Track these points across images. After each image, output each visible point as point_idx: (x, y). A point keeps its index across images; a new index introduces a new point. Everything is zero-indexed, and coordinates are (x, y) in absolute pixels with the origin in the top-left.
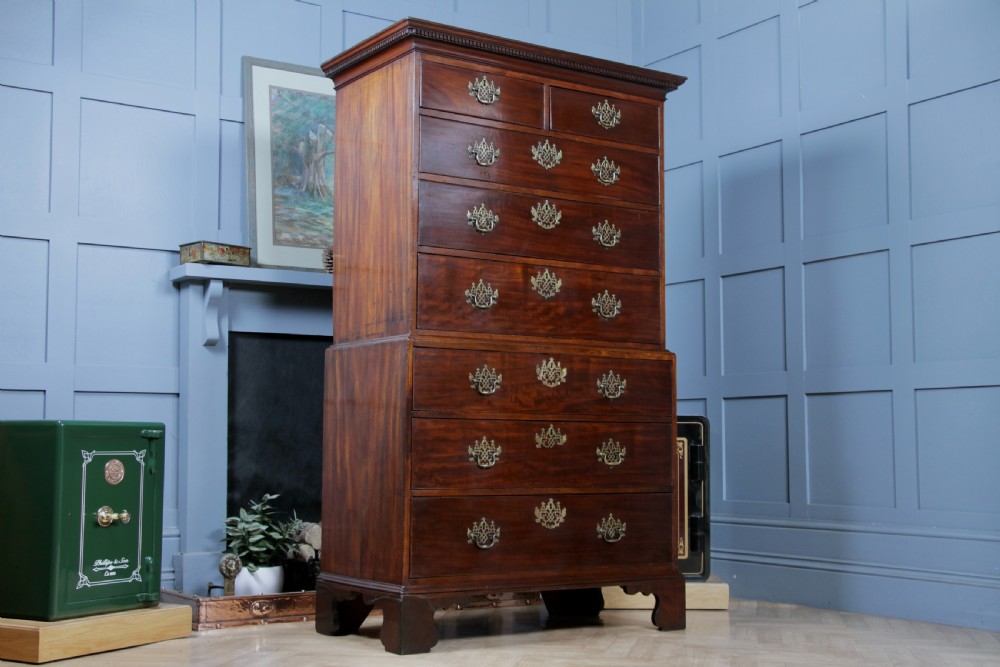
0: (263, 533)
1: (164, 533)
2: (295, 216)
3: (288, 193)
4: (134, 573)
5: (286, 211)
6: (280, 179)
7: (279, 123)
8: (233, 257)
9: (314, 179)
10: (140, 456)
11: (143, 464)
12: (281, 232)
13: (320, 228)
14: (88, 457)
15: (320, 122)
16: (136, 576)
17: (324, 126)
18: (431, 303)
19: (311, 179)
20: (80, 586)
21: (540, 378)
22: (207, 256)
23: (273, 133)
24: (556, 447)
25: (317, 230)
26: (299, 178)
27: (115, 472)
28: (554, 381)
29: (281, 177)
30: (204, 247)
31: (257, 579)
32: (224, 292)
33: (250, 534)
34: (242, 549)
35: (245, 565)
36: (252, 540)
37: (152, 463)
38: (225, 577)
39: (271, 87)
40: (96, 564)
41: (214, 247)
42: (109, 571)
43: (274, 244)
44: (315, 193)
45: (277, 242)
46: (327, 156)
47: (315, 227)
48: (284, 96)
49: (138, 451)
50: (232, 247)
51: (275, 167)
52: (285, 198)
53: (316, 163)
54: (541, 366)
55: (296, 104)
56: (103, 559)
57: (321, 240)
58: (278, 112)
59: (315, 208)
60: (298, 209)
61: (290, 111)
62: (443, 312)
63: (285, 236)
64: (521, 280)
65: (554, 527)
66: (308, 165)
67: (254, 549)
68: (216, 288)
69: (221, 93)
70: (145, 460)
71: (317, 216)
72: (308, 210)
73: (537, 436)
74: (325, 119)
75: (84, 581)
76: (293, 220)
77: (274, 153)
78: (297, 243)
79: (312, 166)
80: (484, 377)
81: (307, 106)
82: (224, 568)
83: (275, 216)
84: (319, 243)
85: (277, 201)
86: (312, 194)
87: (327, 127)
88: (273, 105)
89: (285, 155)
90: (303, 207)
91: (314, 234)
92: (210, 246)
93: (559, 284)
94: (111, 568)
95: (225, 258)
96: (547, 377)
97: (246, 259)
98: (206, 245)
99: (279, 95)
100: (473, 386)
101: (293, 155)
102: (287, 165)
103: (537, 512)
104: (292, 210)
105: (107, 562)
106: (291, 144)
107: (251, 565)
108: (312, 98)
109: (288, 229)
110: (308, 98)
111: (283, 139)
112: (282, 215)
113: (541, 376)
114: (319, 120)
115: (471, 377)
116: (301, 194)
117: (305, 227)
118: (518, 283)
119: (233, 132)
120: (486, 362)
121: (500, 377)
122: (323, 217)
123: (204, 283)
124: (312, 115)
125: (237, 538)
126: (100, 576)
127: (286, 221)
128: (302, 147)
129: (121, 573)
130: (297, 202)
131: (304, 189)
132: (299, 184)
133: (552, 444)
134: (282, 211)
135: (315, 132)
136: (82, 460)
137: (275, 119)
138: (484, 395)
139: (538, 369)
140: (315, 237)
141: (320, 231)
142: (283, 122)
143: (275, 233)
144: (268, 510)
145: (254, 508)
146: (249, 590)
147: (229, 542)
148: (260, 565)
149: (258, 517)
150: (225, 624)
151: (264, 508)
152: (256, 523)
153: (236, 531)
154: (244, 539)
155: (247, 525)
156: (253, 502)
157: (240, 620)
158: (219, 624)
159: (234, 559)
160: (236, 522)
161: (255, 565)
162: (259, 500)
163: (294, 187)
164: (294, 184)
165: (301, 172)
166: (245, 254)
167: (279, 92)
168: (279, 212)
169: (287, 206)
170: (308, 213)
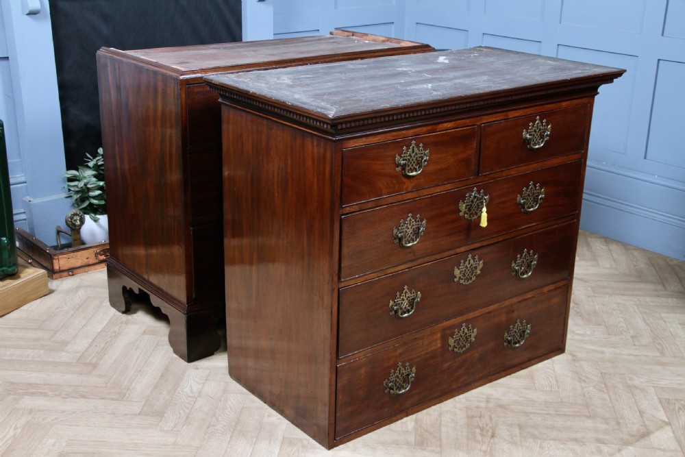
1: (12, 181)
31: (99, 226)
33: (89, 190)
34: (82, 200)
35: (85, 213)
36: (91, 194)
38: (72, 229)
67: (95, 202)
82: (70, 222)
107: (93, 215)
125: (77, 192)
144: (102, 165)
145: (91, 164)
146: (93, 234)
147: (69, 190)
148: (102, 214)
149: (94, 173)
150: (75, 271)
151: (99, 164)
152: (94, 179)
153: (77, 186)
154: (84, 193)
155: (85, 181)
156: (89, 156)
157: (89, 265)
158: (71, 271)
159: (76, 214)
160: (75, 176)
161: (95, 214)
162: (95, 155)
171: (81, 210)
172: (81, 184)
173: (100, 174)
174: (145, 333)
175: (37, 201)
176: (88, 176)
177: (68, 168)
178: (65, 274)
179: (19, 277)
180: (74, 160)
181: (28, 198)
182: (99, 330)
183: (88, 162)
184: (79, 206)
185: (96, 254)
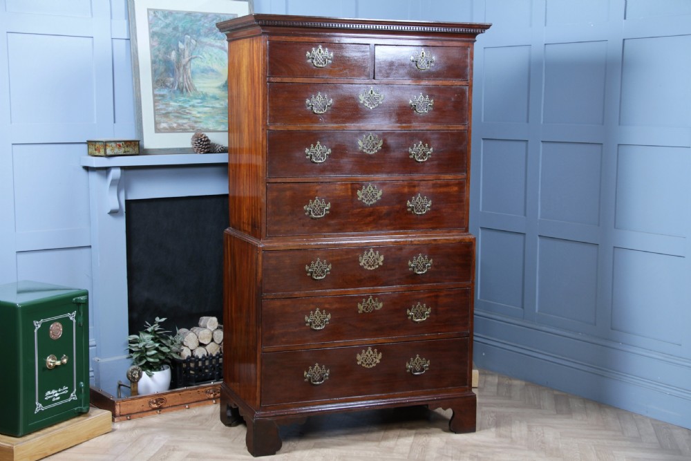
0: (157, 349)
2: (170, 109)
3: (165, 92)
4: (72, 395)
5: (163, 107)
6: (159, 82)
7: (156, 38)
8: (127, 149)
9: (183, 79)
10: (72, 316)
11: (74, 321)
12: (160, 123)
13: (188, 116)
14: (38, 325)
15: (186, 34)
16: (73, 396)
17: (189, 37)
19: (181, 79)
20: (37, 410)
21: (361, 264)
22: (109, 152)
23: (152, 46)
24: (374, 311)
25: (187, 118)
26: (172, 79)
27: (56, 330)
28: (373, 265)
29: (158, 80)
30: (106, 145)
31: (153, 380)
32: (121, 174)
33: (147, 350)
34: (140, 359)
35: (143, 370)
36: (148, 353)
37: (81, 319)
38: (131, 381)
39: (148, 10)
40: (47, 394)
41: (113, 144)
42: (55, 397)
43: (156, 132)
44: (184, 90)
45: (157, 130)
46: (193, 61)
47: (185, 116)
48: (159, 15)
49: (71, 313)
50: (126, 142)
51: (154, 72)
52: (163, 96)
53: (184, 66)
54: (363, 256)
55: (168, 21)
56: (51, 391)
57: (190, 126)
58: (156, 29)
59: (185, 102)
60: (172, 103)
61: (163, 27)
62: (288, 223)
63: (164, 125)
64: (350, 193)
65: (371, 366)
66: (178, 68)
67: (151, 360)
68: (115, 173)
69: (111, 18)
70: (76, 318)
71: (186, 108)
72: (179, 104)
73: (359, 305)
74: (190, 31)
75: (39, 407)
76: (169, 113)
77: (153, 62)
78: (172, 130)
79: (181, 69)
80: (317, 267)
81: (176, 22)
82: (130, 376)
83: (155, 110)
84: (188, 128)
85: (157, 99)
86: (182, 91)
87: (191, 37)
88: (151, 24)
89: (161, 62)
90: (175, 101)
91: (185, 121)
92: (110, 145)
93: (381, 193)
94: (57, 395)
95: (121, 151)
96: (368, 263)
97: (137, 149)
98: (108, 144)
99: (154, 14)
101: (167, 62)
102: (163, 70)
103: (359, 357)
104: (167, 105)
105: (54, 392)
106: (165, 53)
107: (149, 371)
108: (179, 15)
109: (165, 119)
110: (177, 15)
111: (159, 51)
112: (161, 109)
113: (363, 262)
114: (185, 32)
115: (307, 268)
116: (174, 92)
117: (177, 117)
118: (348, 196)
119: (121, 46)
121: (330, 266)
122: (190, 108)
123: (107, 169)
124: (180, 29)
125: (137, 352)
126: (50, 401)
127: (163, 114)
128: (173, 55)
129: (63, 397)
130: (171, 98)
131: (176, 88)
132: (173, 84)
133: (370, 310)
134: (161, 107)
135: (183, 42)
136: (34, 327)
137: (153, 35)
138: (317, 280)
139: (360, 258)
140: (185, 123)
141: (189, 119)
142: (159, 37)
143: (156, 123)
144: (159, 331)
145: (149, 330)
146: (147, 388)
147: (131, 351)
148: (155, 370)
149: (152, 336)
150: (132, 416)
151: (156, 329)
152: (152, 342)
153: (137, 347)
154: (143, 352)
155: (145, 343)
156: (148, 323)
157: (143, 412)
158: (129, 416)
159: (136, 370)
160: (136, 339)
161: (151, 371)
162: (152, 323)
163: (169, 87)
164: (169, 84)
165: (173, 75)
166: (135, 145)
167: (154, 13)
168: (158, 108)
169: (164, 102)
170: (180, 106)
171: (140, 366)
172: (141, 345)
173: (156, 338)
174: (188, 457)
175: (103, 361)
176: (146, 339)
177: (130, 333)
178: (125, 417)
179: (89, 416)
180: (135, 326)
181: (96, 359)
182: (152, 455)
183: (147, 328)
184: (137, 363)
185: (150, 403)
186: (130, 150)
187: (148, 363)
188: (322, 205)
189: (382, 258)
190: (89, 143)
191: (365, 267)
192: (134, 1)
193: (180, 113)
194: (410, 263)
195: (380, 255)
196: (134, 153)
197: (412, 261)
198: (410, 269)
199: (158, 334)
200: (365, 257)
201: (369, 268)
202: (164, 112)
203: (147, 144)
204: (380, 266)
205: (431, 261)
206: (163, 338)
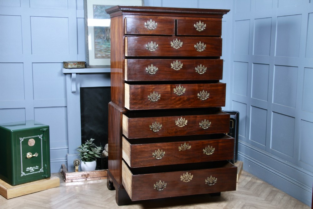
0: (88, 152)
2: (102, 48)
3: (100, 41)
12: (97, 54)
18: (135, 101)
19: (108, 35)
21: (177, 124)
22: (70, 67)
26: (103, 35)
28: (182, 125)
29: (97, 36)
31: (87, 165)
32: (76, 76)
33: (84, 152)
34: (82, 156)
36: (84, 154)
39: (94, 5)
41: (72, 63)
43: (95, 58)
44: (109, 40)
45: (96, 57)
47: (109, 51)
48: (98, 7)
50: (78, 62)
51: (95, 33)
52: (99, 43)
54: (177, 120)
55: (102, 10)
58: (97, 14)
59: (109, 45)
60: (103, 46)
61: (100, 13)
62: (139, 104)
63: (99, 55)
64: (170, 90)
68: (74, 76)
69: (77, 9)
72: (107, 46)
76: (102, 50)
77: (95, 28)
78: (103, 57)
79: (108, 31)
80: (155, 126)
82: (75, 163)
83: (95, 49)
85: (96, 44)
86: (108, 40)
88: (94, 11)
89: (99, 28)
90: (105, 45)
93: (185, 89)
95: (76, 66)
96: (180, 124)
97: (84, 66)
98: (69, 63)
100: (151, 129)
101: (101, 28)
102: (99, 31)
104: (101, 46)
109: (100, 53)
110: (107, 7)
113: (177, 123)
115: (150, 126)
116: (104, 41)
117: (106, 52)
118: (169, 91)
119: (81, 21)
120: (156, 121)
121: (161, 125)
123: (71, 74)
127: (99, 50)
130: (103, 44)
131: (105, 39)
132: (104, 37)
134: (98, 47)
137: (95, 16)
138: (155, 132)
139: (176, 121)
140: (109, 55)
143: (96, 54)
152: (86, 149)
156: (88, 141)
158: (72, 180)
163: (102, 39)
164: (102, 37)
165: (104, 33)
166: (83, 64)
167: (96, 6)
168: (97, 48)
169: (99, 45)
170: (107, 47)
175: (69, 155)
181: (67, 154)
186: (80, 66)
187: (84, 158)
188: (156, 95)
189: (186, 121)
190: (64, 63)
191: (178, 126)
192: (87, 1)
193: (107, 50)
194: (200, 124)
195: (186, 120)
196: (82, 67)
197: (201, 123)
198: (200, 127)
199: (91, 146)
200: (178, 120)
201: (180, 126)
202: (99, 49)
203: (91, 63)
204: (185, 125)
205: (210, 123)
206: (92, 147)
